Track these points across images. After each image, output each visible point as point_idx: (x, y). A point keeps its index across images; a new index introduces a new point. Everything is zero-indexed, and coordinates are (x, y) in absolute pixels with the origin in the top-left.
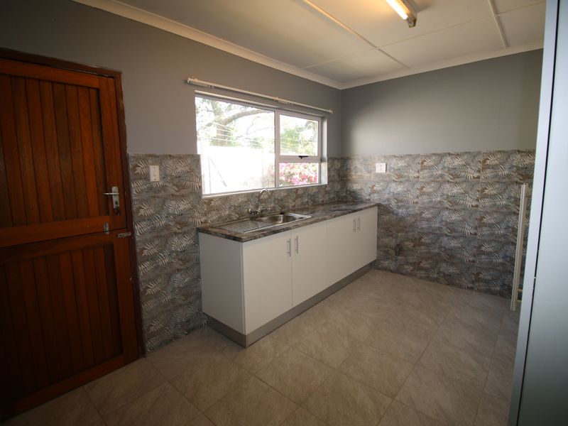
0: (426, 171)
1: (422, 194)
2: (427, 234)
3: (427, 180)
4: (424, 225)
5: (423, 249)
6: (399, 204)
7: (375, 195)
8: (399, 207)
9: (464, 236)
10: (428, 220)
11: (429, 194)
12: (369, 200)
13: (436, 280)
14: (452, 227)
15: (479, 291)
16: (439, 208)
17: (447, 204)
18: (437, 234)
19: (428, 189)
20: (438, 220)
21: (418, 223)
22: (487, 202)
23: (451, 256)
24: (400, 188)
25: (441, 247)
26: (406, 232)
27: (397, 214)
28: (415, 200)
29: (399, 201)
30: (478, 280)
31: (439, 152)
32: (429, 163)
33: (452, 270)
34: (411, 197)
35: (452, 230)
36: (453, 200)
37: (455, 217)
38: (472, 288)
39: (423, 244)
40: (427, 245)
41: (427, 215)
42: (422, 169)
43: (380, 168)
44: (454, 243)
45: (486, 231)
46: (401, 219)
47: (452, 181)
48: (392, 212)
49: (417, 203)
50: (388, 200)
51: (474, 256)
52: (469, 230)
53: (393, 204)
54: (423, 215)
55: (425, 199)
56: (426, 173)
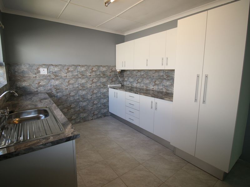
0: (70, 73)
1: (69, 84)
2: (73, 103)
3: (71, 77)
4: (72, 99)
5: (72, 110)
6: (58, 91)
7: (41, 88)
8: (58, 93)
9: (88, 100)
10: (73, 96)
11: (72, 84)
12: (37, 91)
13: (80, 122)
14: (83, 97)
15: (95, 119)
16: (77, 90)
17: (80, 88)
18: (77, 102)
19: (72, 82)
20: (78, 95)
21: (68, 98)
22: (94, 85)
23: (84, 109)
24: (57, 82)
25: (80, 107)
26: (63, 105)
27: (57, 96)
28: (66, 88)
29: (57, 89)
30: (94, 115)
31: (75, 64)
32: (71, 69)
33: (85, 115)
34: (64, 86)
35: (84, 98)
36: (83, 85)
37: (84, 93)
38: (92, 119)
39: (72, 108)
40: (74, 108)
41: (72, 94)
42: (68, 72)
43: (44, 71)
44: (85, 104)
45: (95, 96)
46: (60, 98)
47: (82, 77)
48: (54, 96)
49: (67, 89)
50: (50, 89)
51: (92, 106)
52: (89, 97)
53: (54, 91)
54: (71, 94)
55: (71, 86)
56: (70, 74)
